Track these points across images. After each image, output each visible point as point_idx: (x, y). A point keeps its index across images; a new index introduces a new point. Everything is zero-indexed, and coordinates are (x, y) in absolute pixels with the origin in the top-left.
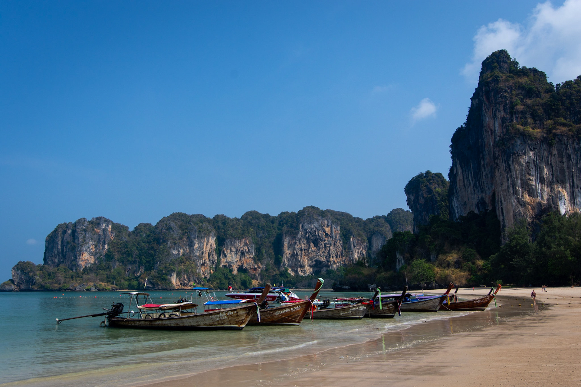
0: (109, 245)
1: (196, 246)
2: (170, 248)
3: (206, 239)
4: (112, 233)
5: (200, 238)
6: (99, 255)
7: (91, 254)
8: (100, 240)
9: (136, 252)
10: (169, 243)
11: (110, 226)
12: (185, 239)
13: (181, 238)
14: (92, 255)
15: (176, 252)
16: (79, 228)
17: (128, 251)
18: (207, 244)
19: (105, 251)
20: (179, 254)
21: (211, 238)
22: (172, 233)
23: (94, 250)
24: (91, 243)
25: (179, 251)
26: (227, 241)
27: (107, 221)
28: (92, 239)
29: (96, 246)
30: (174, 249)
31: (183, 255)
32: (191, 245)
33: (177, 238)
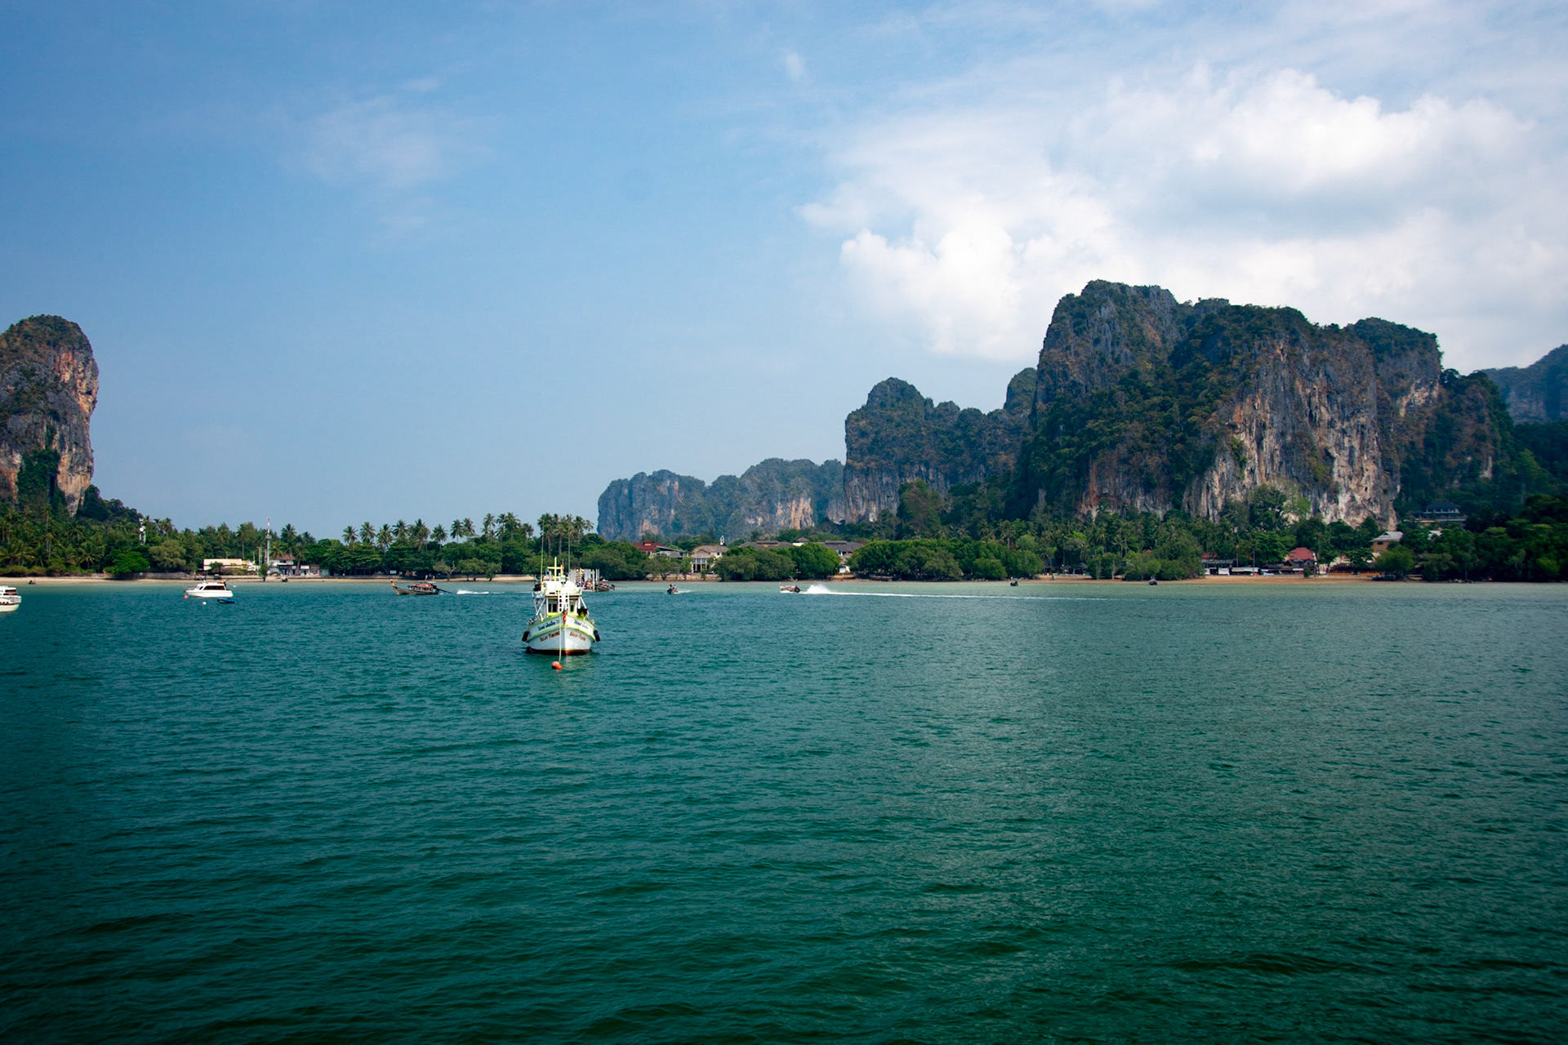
0: (676, 509)
1: (780, 512)
2: (744, 516)
3: (794, 502)
4: (679, 492)
5: (785, 501)
6: (664, 523)
7: (654, 522)
8: (664, 503)
9: (711, 520)
10: (743, 509)
11: (677, 483)
12: (764, 503)
13: (759, 503)
14: (656, 523)
15: (752, 522)
16: (637, 486)
17: (700, 518)
18: (796, 510)
19: (672, 517)
20: (756, 524)
21: (802, 500)
22: (747, 495)
23: (657, 516)
24: (652, 507)
25: (756, 520)
26: (831, 502)
27: (672, 476)
28: (654, 502)
29: (660, 511)
30: (750, 518)
31: (762, 525)
32: (773, 511)
33: (754, 503)
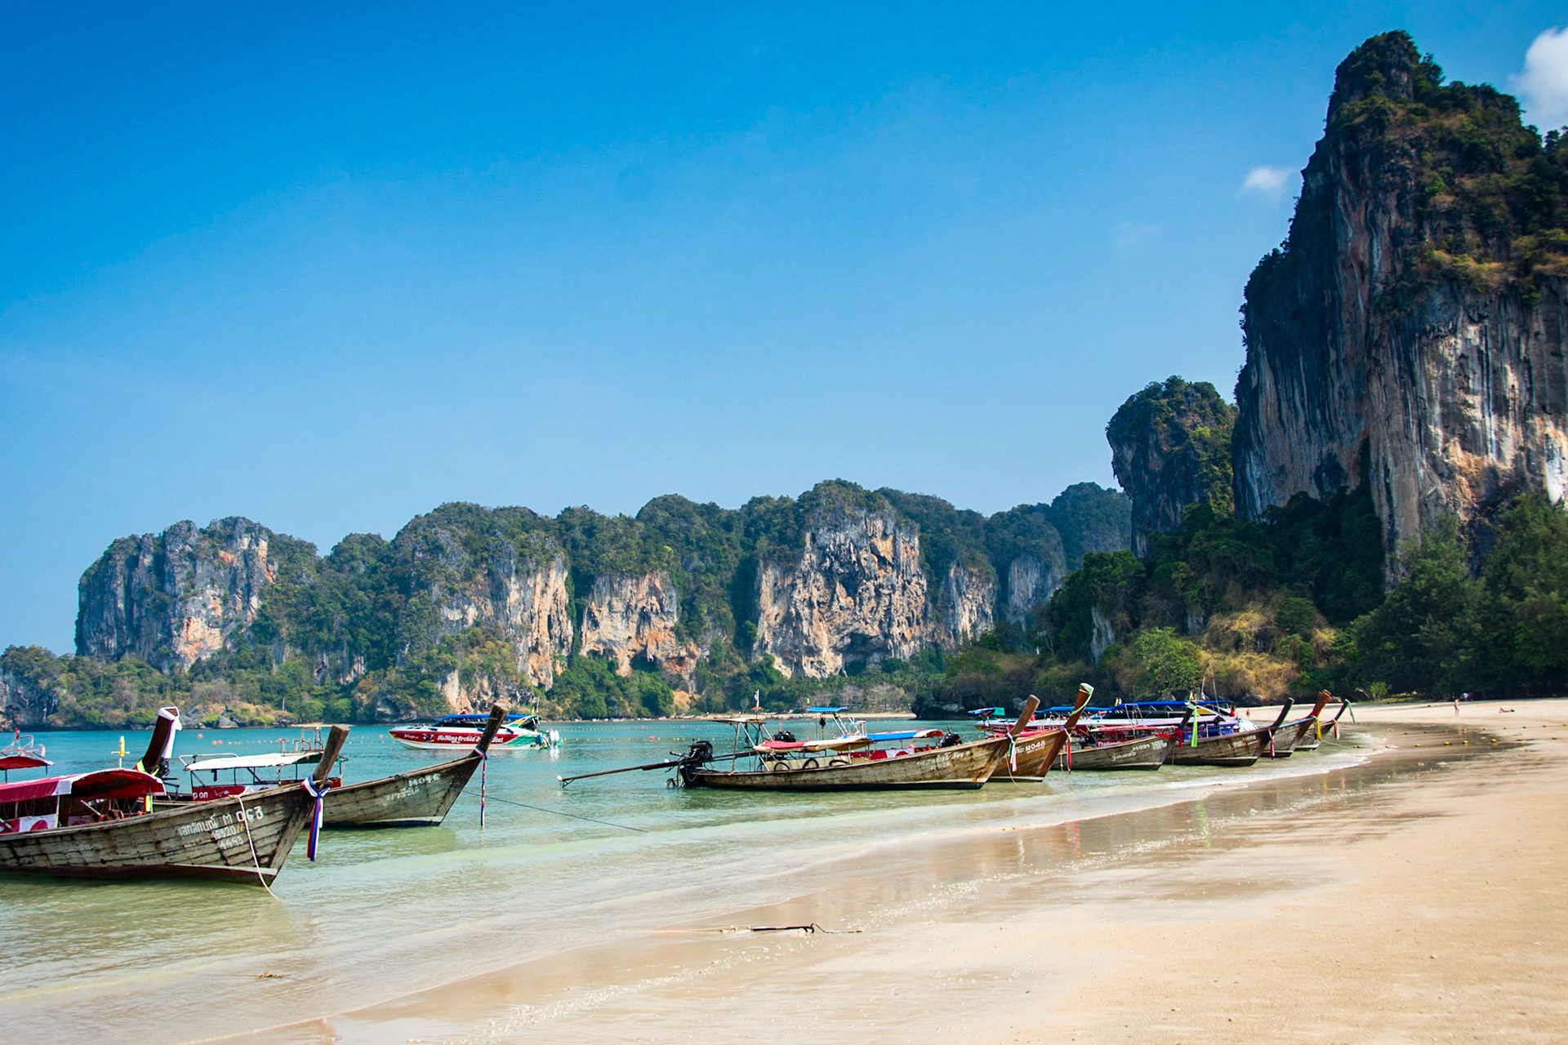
0: (261, 596)
1: (514, 596)
2: (438, 603)
3: (539, 576)
4: (270, 562)
5: (523, 574)
6: (233, 625)
7: (212, 623)
8: (238, 584)
9: (340, 617)
10: (435, 589)
11: (264, 544)
12: (480, 578)
13: (468, 577)
14: (216, 625)
15: (455, 615)
16: (176, 550)
17: (316, 614)
18: (543, 592)
19: (251, 616)
20: (464, 621)
21: (553, 574)
22: (443, 561)
23: (220, 611)
24: (209, 592)
25: (464, 612)
26: (600, 581)
27: (254, 530)
28: (213, 582)
29: (225, 601)
30: (451, 607)
31: (477, 624)
32: (498, 593)
33: (458, 577)
